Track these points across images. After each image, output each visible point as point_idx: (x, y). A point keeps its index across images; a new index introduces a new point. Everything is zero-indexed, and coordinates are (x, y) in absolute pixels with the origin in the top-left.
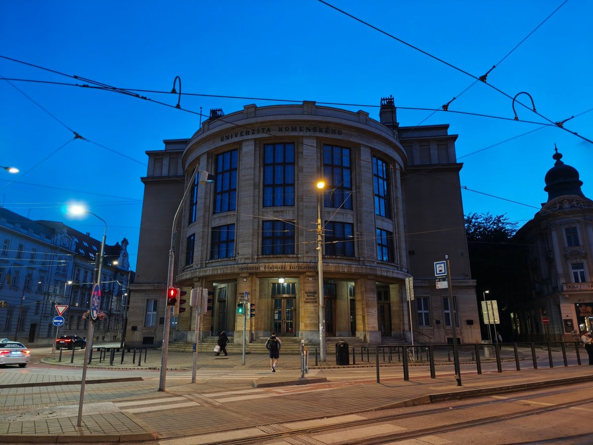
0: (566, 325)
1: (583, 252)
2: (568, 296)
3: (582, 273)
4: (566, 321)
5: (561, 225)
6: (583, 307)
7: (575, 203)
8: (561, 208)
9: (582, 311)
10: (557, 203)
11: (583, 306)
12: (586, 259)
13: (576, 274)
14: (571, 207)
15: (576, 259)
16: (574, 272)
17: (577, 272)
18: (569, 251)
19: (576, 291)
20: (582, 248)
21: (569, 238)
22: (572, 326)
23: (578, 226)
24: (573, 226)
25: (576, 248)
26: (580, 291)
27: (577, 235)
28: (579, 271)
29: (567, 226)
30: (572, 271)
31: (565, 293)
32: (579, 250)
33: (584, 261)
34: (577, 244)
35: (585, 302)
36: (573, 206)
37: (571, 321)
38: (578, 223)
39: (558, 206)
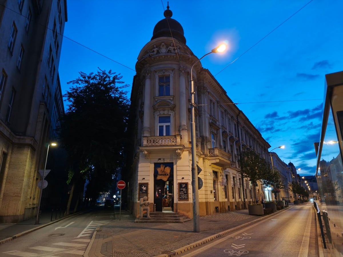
0: (141, 190)
1: (172, 102)
2: (146, 152)
3: (168, 127)
4: (141, 185)
5: (156, 72)
6: (162, 168)
7: (171, 48)
8: (158, 52)
9: (160, 173)
10: (155, 46)
11: (162, 166)
12: (174, 111)
13: (161, 128)
14: (168, 52)
15: (164, 110)
16: (160, 126)
17: (163, 126)
18: (158, 101)
19: (157, 146)
20: (172, 99)
21: (161, 87)
22: (146, 192)
23: (172, 75)
24: (167, 73)
25: (166, 98)
26: (161, 146)
27: (169, 85)
28: (165, 125)
29: (161, 74)
30: (158, 125)
31: (144, 148)
32: (169, 100)
33: (172, 114)
34: (168, 94)
35: (165, 161)
36: (169, 51)
37: (146, 185)
38: (172, 70)
39: (155, 50)
